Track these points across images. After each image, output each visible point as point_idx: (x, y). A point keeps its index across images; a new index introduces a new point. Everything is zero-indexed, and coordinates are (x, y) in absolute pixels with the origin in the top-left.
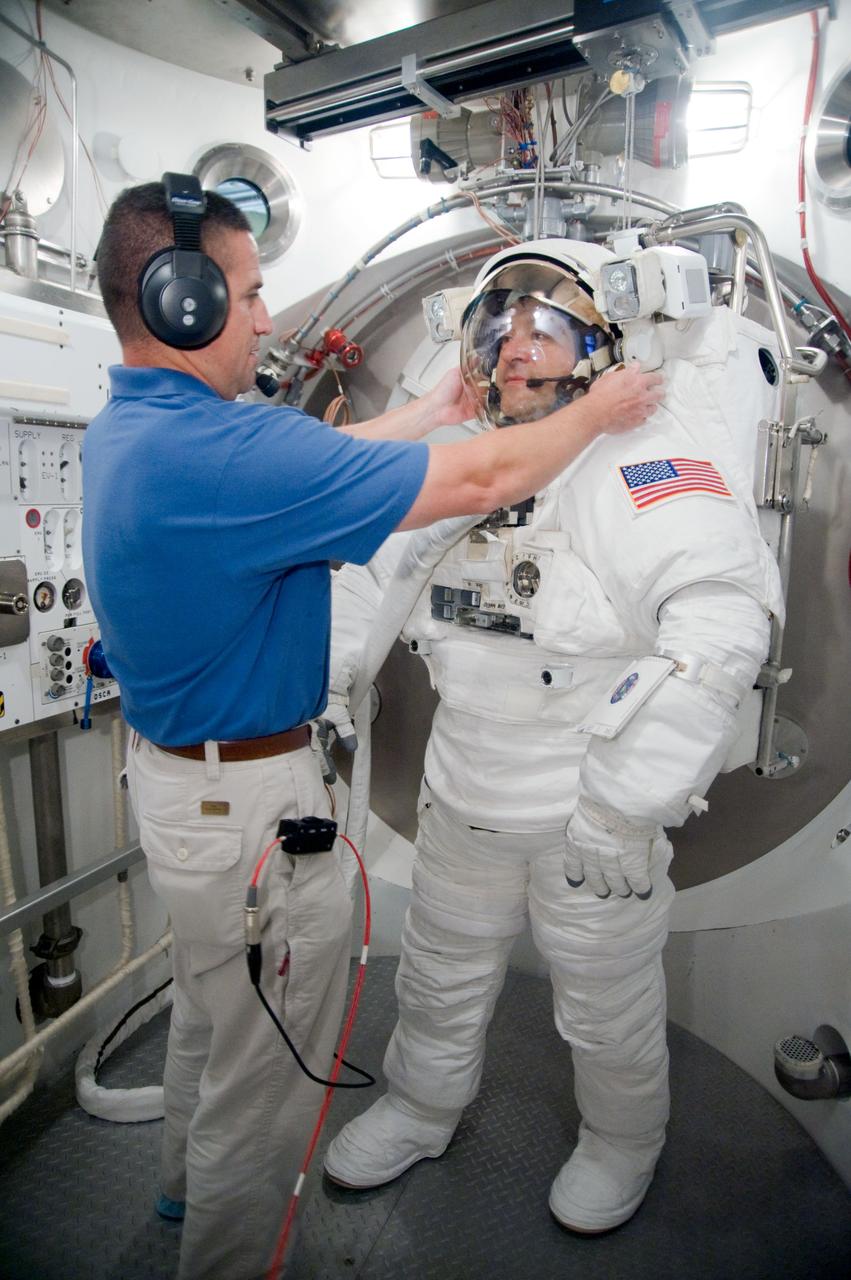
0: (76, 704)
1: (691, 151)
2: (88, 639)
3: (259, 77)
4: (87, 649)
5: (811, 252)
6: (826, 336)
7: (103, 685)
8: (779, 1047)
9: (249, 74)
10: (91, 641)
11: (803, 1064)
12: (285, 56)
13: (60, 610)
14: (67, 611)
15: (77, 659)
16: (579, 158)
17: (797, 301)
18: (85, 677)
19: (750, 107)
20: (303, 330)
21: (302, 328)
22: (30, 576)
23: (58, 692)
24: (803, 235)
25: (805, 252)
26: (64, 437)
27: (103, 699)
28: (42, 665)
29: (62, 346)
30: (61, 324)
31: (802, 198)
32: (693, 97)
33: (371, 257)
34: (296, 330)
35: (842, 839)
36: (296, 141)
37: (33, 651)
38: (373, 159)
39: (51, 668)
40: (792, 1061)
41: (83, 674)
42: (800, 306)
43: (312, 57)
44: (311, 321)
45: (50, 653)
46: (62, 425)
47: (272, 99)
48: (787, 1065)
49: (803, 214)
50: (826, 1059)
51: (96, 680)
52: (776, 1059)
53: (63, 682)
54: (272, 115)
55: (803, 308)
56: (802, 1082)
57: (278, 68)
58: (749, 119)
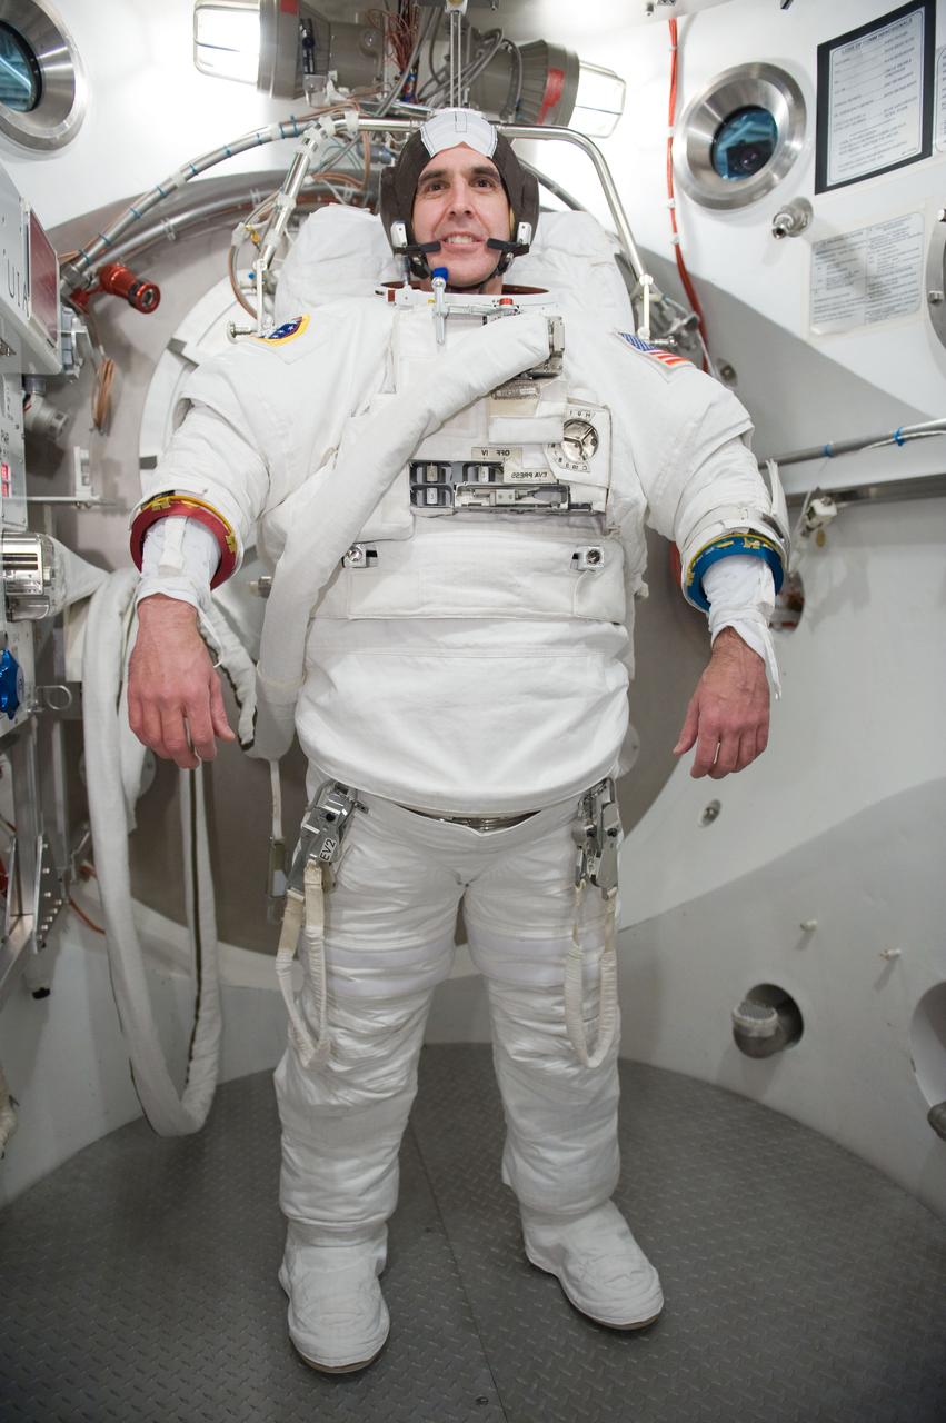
5: (683, 248)
8: (736, 1013)
19: (624, 96)
20: (89, 255)
21: (88, 250)
24: (675, 230)
25: (677, 247)
31: (671, 195)
32: (582, 72)
33: (196, 173)
34: (77, 253)
35: (710, 818)
38: (197, 44)
44: (101, 243)
49: (672, 210)
52: (735, 1024)
58: (622, 108)
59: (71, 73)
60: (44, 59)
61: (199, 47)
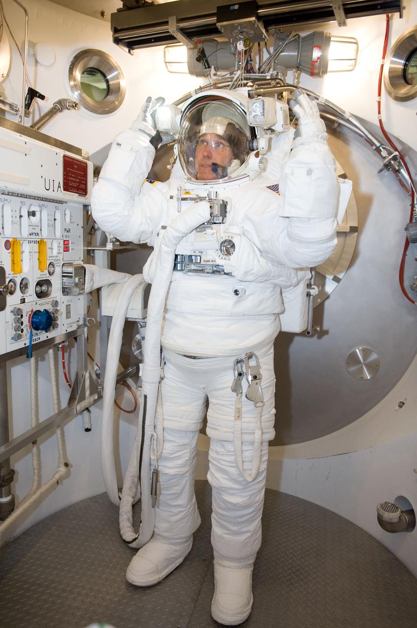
0: (25, 344)
1: (329, 69)
2: (30, 310)
3: (108, 16)
4: (30, 315)
5: (383, 121)
6: (392, 162)
7: (37, 334)
8: (379, 508)
9: (103, 14)
10: (32, 311)
11: (392, 514)
12: (124, 5)
13: (18, 294)
14: (22, 295)
15: (26, 320)
16: (274, 70)
17: (378, 144)
18: (29, 330)
19: (357, 51)
22: (7, 275)
23: (18, 337)
24: (380, 113)
25: (380, 121)
26: (22, 202)
27: (37, 342)
28: (10, 323)
29: (26, 155)
30: (26, 143)
31: (379, 95)
32: (332, 43)
35: (400, 406)
36: (127, 50)
37: (6, 316)
38: (166, 62)
39: (14, 325)
40: (387, 513)
41: (28, 328)
42: (379, 147)
43: (139, 7)
45: (14, 317)
46: (22, 196)
47: (117, 27)
48: (384, 516)
49: (379, 103)
50: (402, 512)
51: (34, 332)
52: (378, 513)
53: (20, 332)
54: (116, 35)
55: (381, 148)
56: (391, 523)
57: (119, 10)
58: (357, 56)
59: (119, 84)
60: (111, 78)
61: (168, 64)
